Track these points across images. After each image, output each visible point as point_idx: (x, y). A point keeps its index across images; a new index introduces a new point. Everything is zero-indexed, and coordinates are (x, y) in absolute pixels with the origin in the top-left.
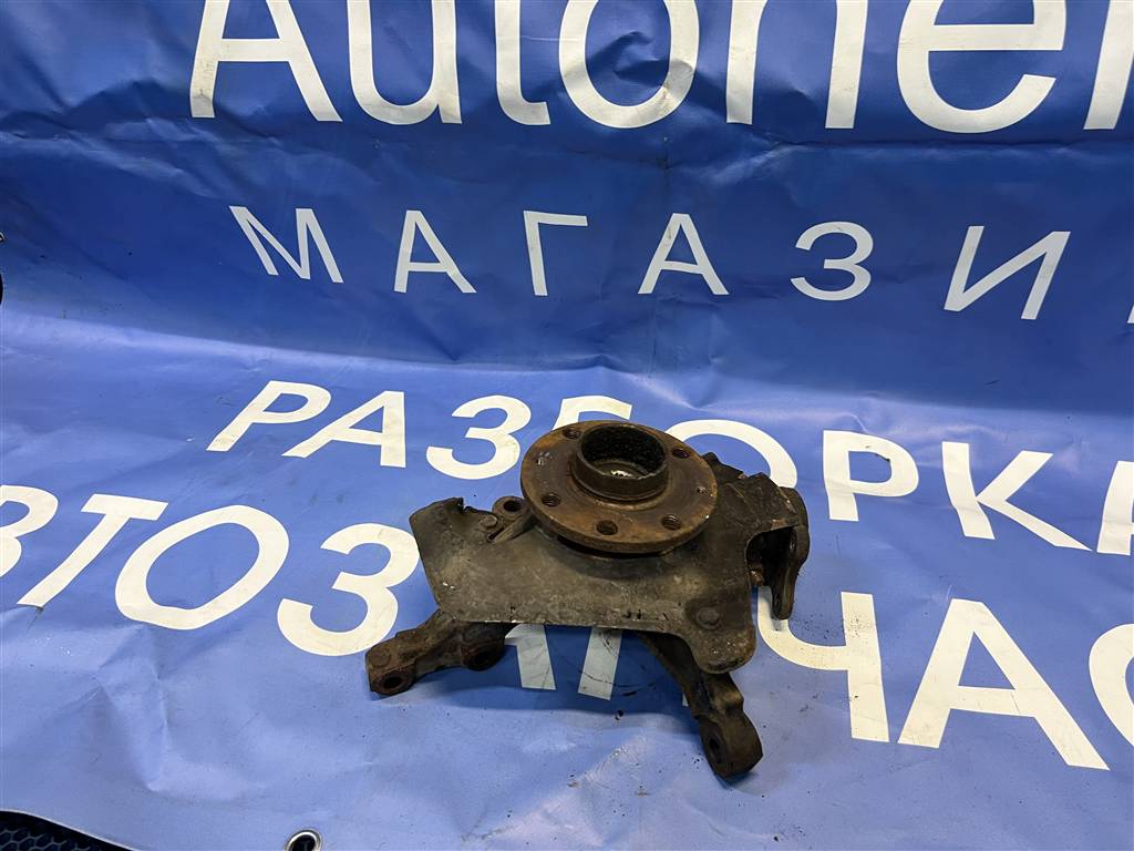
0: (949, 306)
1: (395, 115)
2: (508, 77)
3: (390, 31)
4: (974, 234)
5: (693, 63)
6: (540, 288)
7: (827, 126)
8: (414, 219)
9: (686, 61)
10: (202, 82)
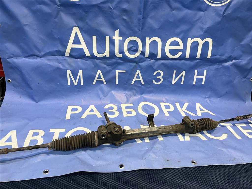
0: (172, 83)
1: (99, 56)
2: (117, 51)
3: (99, 44)
4: (175, 71)
5: (141, 50)
6: (117, 83)
7: (158, 57)
8: (99, 72)
9: (140, 49)
10: (68, 51)
